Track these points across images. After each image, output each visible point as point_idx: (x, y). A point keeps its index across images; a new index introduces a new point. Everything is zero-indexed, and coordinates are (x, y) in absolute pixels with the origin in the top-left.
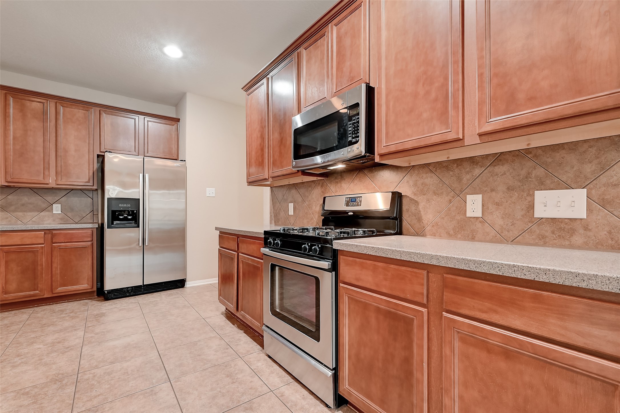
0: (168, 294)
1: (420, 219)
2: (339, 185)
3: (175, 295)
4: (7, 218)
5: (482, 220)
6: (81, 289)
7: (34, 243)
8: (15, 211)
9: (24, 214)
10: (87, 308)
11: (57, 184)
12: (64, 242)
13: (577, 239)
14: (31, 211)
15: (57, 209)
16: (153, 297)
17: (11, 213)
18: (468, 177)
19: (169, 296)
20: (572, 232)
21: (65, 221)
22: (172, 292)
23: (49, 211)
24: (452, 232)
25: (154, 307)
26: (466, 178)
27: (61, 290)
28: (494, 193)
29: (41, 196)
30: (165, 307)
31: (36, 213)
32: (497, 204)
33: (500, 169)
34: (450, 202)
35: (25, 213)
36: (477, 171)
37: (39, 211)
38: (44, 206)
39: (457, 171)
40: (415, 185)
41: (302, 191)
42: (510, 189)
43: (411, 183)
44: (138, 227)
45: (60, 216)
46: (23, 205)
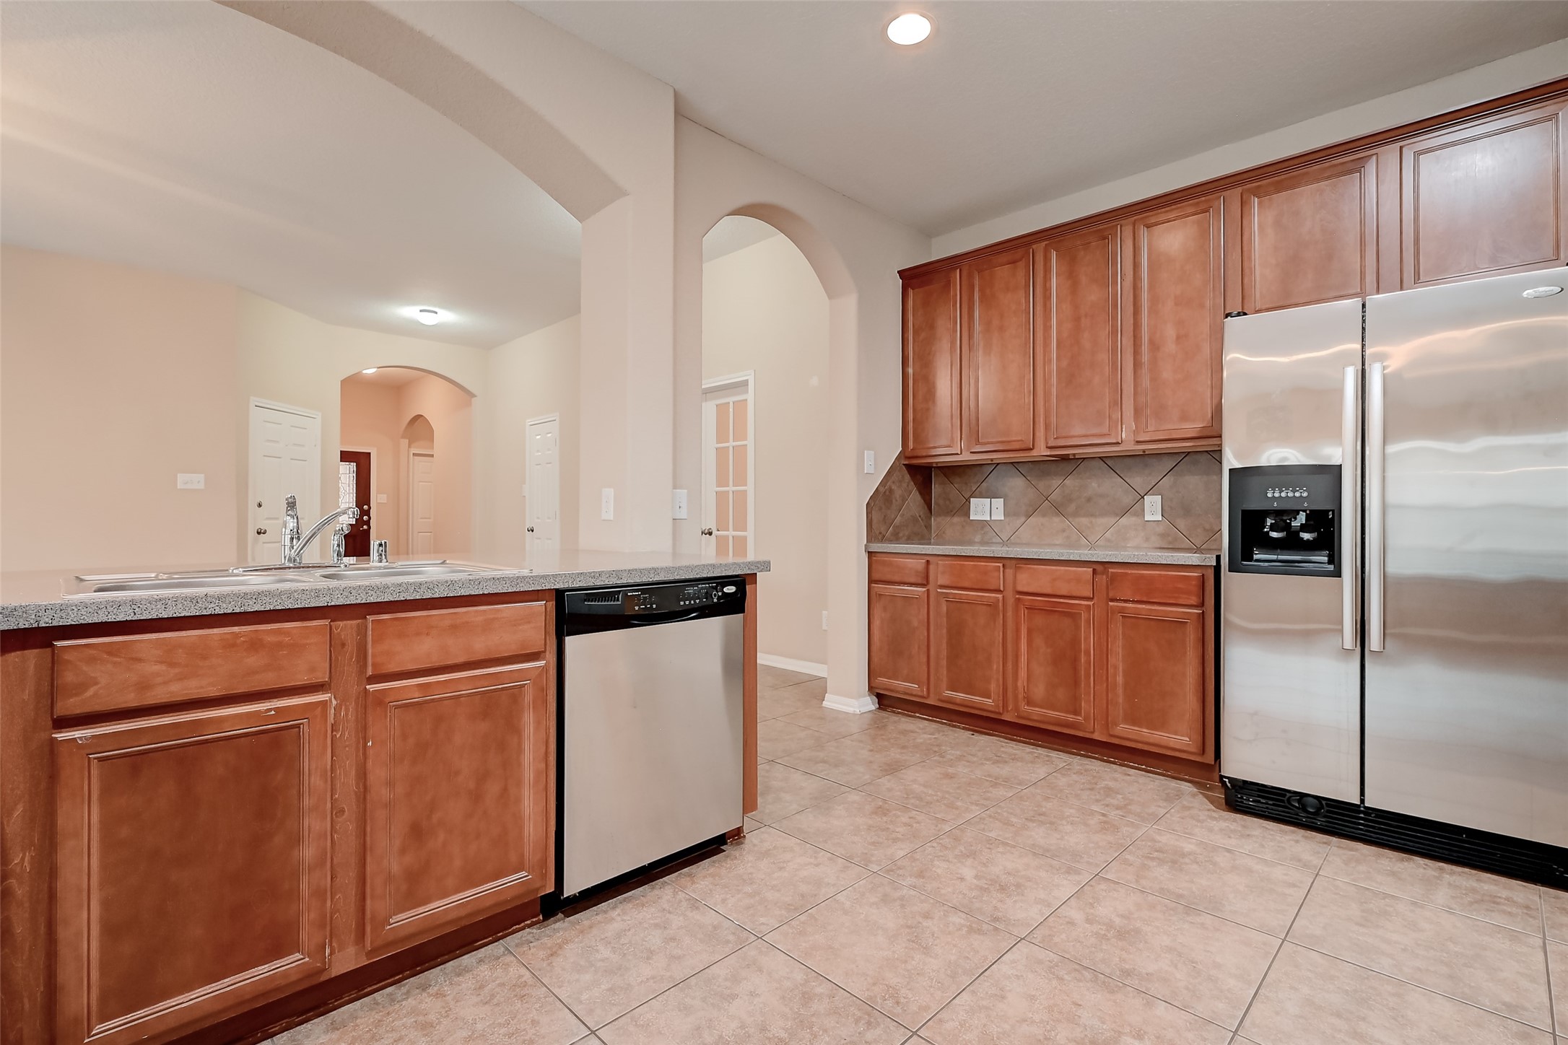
0: (1474, 890)
3: (1510, 913)
4: (1064, 531)
6: (1172, 745)
7: (1074, 594)
8: (1076, 514)
9: (1092, 522)
10: (1162, 811)
11: (1138, 442)
12: (1133, 602)
14: (1104, 514)
15: (1153, 507)
16: (1393, 874)
17: (1070, 519)
19: (1471, 903)
21: (1170, 543)
22: (1504, 894)
23: (1136, 514)
25: (1357, 924)
27: (1126, 731)
29: (1121, 475)
30: (1404, 950)
31: (1113, 520)
35: (1093, 520)
37: (1117, 515)
38: (1127, 500)
44: (1338, 573)
45: (1160, 529)
46: (1089, 500)
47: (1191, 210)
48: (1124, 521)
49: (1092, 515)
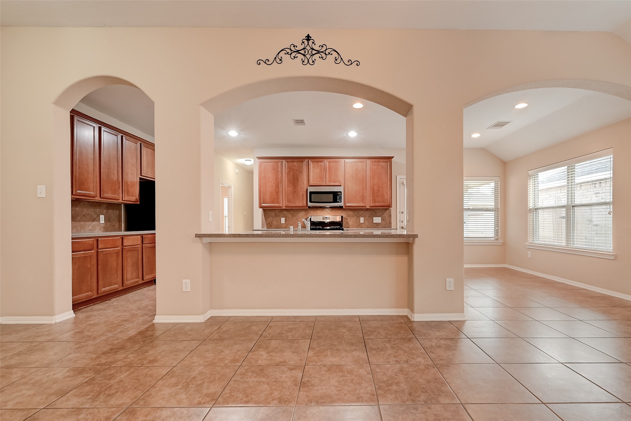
1: (348, 224)
2: (315, 212)
5: (364, 223)
13: (380, 227)
14: (88, 221)
15: (102, 219)
17: (78, 223)
18: (361, 213)
20: (379, 225)
23: (97, 221)
24: (357, 227)
26: (360, 213)
28: (366, 217)
29: (94, 208)
31: (91, 223)
32: (367, 220)
33: (367, 212)
34: (356, 219)
36: (363, 212)
39: (358, 211)
40: (347, 214)
41: (291, 212)
42: (369, 216)
43: (345, 213)
45: (103, 226)
46: (84, 216)
47: (134, 141)
48: (94, 223)
49: (85, 221)
